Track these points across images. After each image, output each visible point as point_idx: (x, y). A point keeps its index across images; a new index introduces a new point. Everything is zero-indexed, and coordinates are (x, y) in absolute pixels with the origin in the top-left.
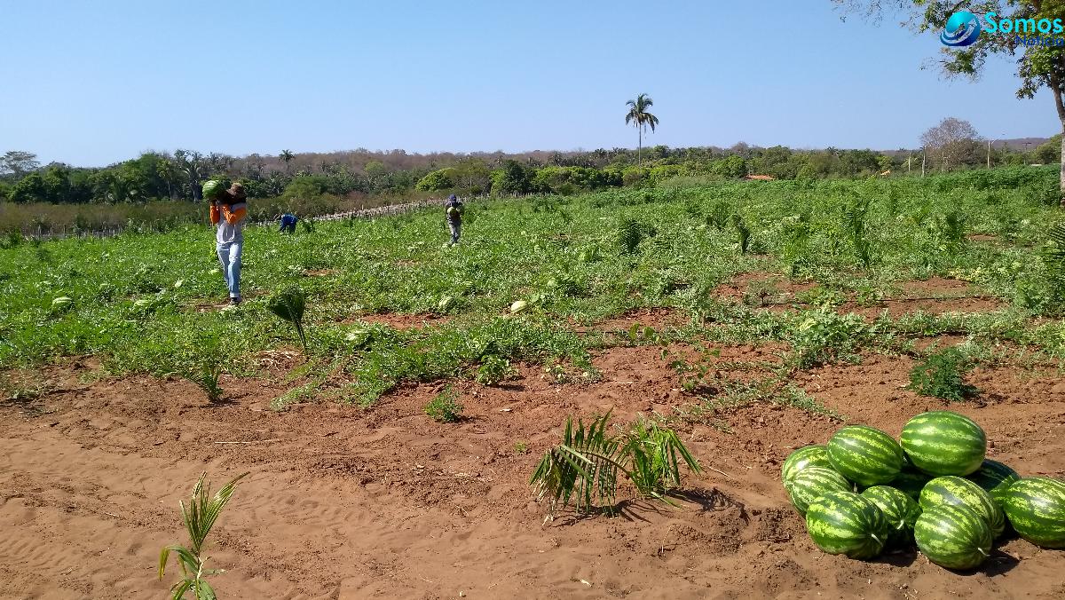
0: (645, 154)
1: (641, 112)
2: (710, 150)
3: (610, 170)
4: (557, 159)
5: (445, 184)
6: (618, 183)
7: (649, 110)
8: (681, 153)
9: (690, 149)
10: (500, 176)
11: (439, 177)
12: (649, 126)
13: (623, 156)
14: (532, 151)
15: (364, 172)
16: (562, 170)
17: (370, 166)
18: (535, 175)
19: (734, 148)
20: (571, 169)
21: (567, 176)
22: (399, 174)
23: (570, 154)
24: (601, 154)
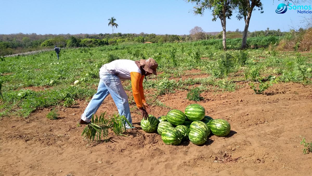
0: (115, 35)
1: (113, 22)
2: (134, 34)
3: (104, 40)
4: (88, 36)
5: (51, 44)
6: (107, 44)
7: (115, 22)
8: (125, 35)
9: (128, 34)
10: (69, 42)
11: (49, 42)
12: (115, 27)
13: (108, 36)
14: (79, 34)
15: (22, 41)
16: (89, 40)
17: (24, 38)
18: (80, 41)
19: (141, 34)
20: (92, 40)
21: (91, 41)
22: (34, 41)
23: (92, 35)
24: (102, 35)
